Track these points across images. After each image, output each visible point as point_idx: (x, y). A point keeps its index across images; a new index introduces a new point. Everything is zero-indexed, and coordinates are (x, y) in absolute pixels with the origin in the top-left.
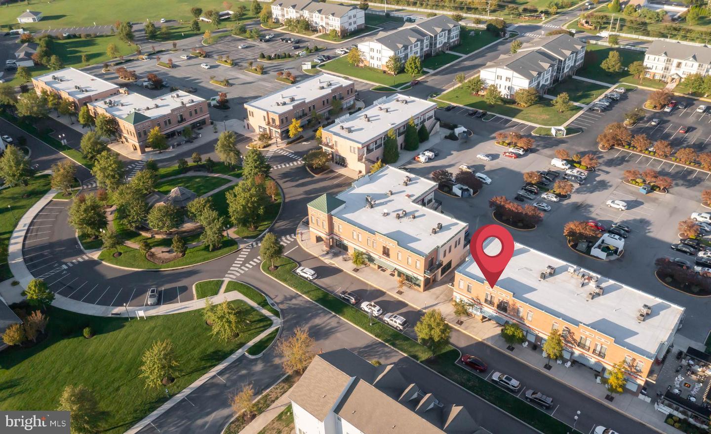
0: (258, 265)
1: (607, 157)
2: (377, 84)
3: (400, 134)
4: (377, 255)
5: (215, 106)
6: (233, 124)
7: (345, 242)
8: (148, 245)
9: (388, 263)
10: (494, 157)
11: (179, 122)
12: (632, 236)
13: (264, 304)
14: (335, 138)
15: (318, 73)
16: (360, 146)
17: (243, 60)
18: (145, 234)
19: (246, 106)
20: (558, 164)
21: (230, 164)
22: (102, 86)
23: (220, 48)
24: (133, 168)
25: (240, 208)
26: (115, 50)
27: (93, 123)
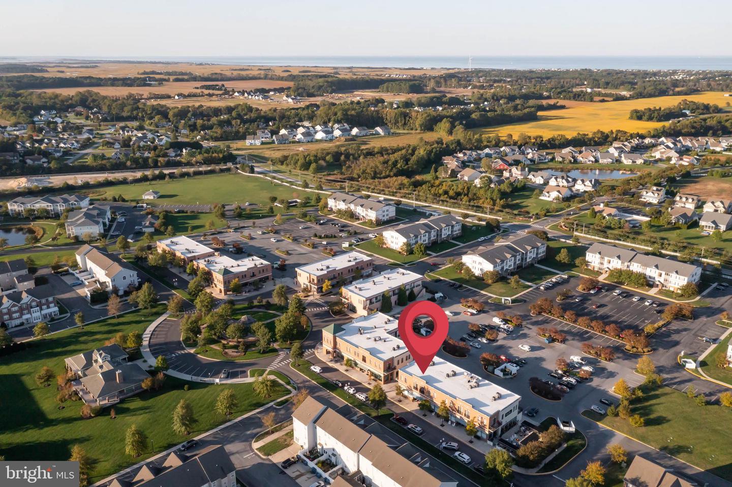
0: (289, 363)
1: (534, 320)
2: (392, 261)
3: (394, 294)
4: (359, 361)
5: (277, 268)
6: (287, 281)
7: (343, 354)
8: (225, 347)
9: (365, 366)
10: (456, 314)
11: (252, 277)
12: (526, 366)
13: (289, 383)
14: (350, 293)
15: (352, 250)
16: (365, 299)
17: (302, 237)
18: (224, 342)
19: (296, 269)
20: (497, 321)
21: (281, 305)
22: (203, 249)
23: (286, 227)
24: (218, 304)
25: (282, 328)
26: (212, 224)
27: (196, 275)
